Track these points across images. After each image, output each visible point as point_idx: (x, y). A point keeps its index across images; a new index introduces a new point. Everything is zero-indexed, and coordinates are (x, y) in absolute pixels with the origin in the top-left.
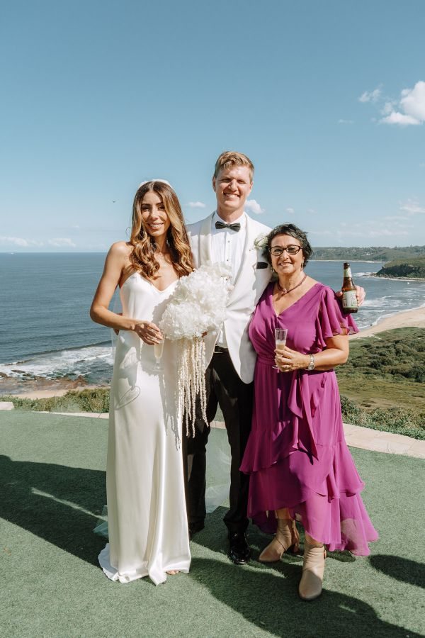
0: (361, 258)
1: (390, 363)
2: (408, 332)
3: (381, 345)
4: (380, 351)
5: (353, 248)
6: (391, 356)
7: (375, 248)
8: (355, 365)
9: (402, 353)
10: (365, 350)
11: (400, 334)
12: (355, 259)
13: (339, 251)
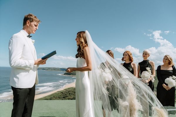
0: (60, 71)
1: (68, 97)
2: (71, 88)
3: (65, 92)
4: (65, 94)
5: (58, 68)
6: (68, 95)
7: (63, 68)
8: (59, 98)
10: (61, 94)
12: (58, 71)
13: (54, 68)
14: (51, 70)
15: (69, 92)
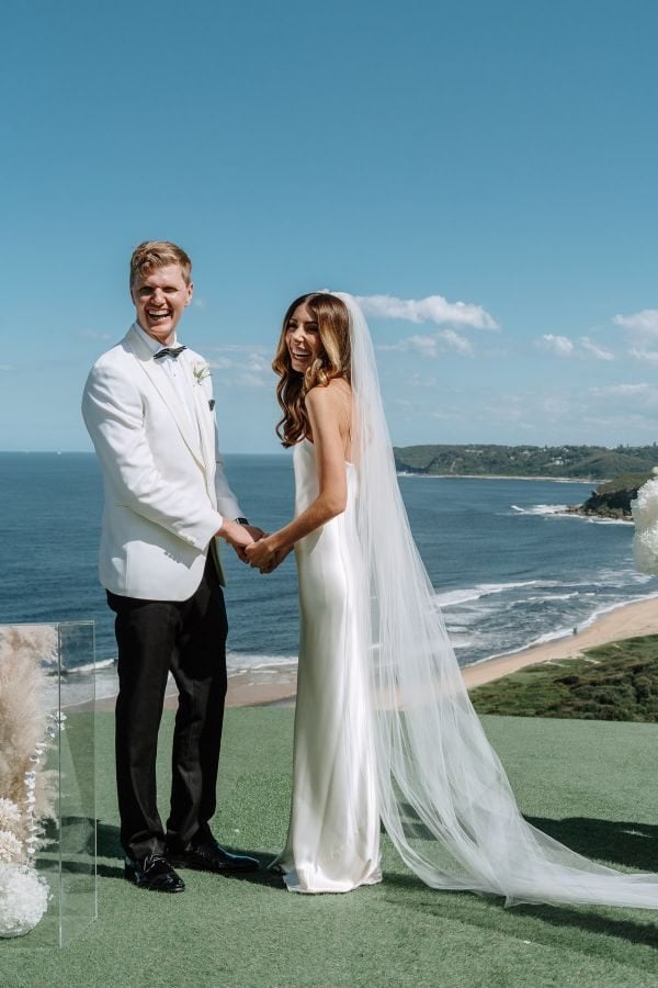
0: (543, 472)
3: (602, 676)
4: (600, 692)
5: (522, 449)
7: (573, 449)
9: (652, 697)
10: (565, 691)
11: (642, 651)
12: (530, 473)
13: (493, 453)
14: (464, 469)
15: (643, 679)
